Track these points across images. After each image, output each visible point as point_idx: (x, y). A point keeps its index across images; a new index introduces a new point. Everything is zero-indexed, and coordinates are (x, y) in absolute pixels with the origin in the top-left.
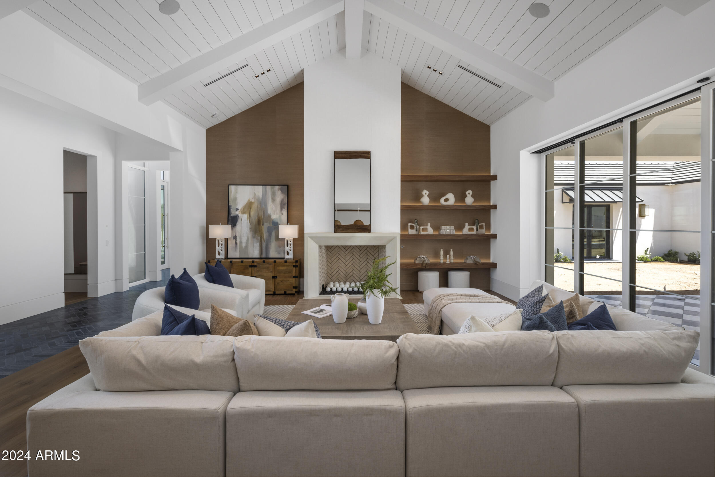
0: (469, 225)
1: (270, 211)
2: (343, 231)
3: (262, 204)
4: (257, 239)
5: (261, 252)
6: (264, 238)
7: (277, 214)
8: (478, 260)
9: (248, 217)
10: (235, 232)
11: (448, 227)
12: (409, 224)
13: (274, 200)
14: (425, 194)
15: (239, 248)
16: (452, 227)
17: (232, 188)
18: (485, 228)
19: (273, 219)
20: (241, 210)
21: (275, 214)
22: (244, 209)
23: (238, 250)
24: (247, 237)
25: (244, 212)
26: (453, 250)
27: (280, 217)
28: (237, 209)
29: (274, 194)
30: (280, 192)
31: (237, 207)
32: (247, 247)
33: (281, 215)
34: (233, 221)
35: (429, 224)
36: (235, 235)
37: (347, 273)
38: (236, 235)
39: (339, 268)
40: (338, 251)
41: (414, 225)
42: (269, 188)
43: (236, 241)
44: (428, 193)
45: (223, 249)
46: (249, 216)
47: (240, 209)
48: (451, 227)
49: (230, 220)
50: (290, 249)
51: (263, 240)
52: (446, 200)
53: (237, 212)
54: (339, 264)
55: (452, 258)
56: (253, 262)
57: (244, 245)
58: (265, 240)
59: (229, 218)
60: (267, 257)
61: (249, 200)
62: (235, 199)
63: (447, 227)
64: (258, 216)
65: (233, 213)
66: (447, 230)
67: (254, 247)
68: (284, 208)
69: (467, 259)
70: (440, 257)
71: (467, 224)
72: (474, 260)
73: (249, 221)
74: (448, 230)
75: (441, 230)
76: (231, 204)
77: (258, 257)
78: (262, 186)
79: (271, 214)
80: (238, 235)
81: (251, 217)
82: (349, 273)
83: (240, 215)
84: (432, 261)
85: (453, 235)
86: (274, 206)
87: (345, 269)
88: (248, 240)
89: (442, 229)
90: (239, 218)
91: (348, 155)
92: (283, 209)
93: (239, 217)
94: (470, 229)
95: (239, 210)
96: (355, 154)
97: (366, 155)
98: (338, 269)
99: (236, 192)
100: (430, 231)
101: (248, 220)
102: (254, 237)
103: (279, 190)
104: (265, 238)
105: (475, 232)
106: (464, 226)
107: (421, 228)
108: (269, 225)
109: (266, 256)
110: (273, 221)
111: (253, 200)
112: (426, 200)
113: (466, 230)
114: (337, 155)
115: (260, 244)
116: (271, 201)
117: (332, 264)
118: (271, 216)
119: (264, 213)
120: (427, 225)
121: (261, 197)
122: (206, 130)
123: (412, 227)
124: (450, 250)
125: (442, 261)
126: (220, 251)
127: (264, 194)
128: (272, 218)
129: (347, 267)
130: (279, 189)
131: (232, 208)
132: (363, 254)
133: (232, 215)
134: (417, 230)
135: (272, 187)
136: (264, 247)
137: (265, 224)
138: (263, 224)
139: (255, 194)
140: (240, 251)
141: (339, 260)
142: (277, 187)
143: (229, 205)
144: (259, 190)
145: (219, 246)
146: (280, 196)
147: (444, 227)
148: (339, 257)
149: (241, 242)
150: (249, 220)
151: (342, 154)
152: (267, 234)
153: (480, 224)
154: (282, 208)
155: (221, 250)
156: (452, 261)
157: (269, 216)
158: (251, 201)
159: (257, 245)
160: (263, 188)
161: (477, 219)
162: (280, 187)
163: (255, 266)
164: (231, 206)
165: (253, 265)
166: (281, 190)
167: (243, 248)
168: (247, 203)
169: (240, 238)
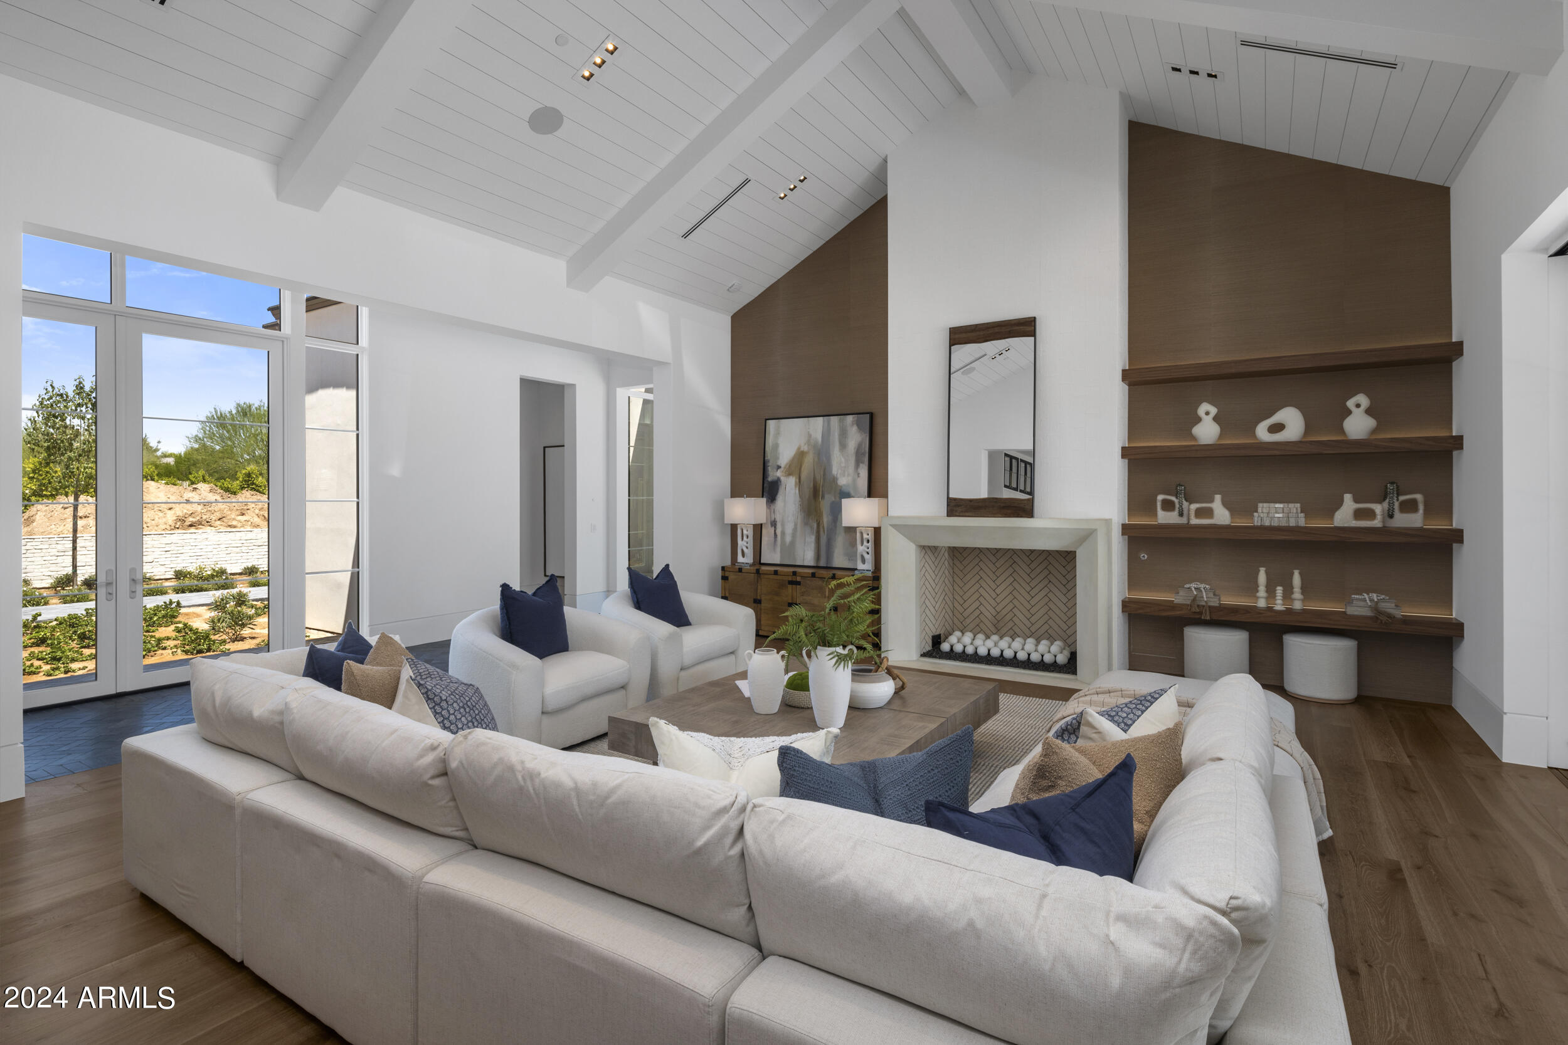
0: (1356, 501)
1: (835, 470)
2: (967, 514)
3: (822, 454)
4: (812, 527)
6: (823, 527)
7: (848, 475)
8: (1389, 607)
9: (796, 482)
10: (774, 512)
11: (1281, 506)
12: (1160, 497)
13: (843, 446)
14: (1207, 413)
15: (781, 546)
16: (1295, 507)
17: (771, 424)
18: (1421, 511)
19: (841, 487)
20: (785, 468)
21: (844, 476)
22: (789, 466)
23: (778, 549)
24: (793, 524)
25: (789, 473)
26: (1300, 573)
27: (854, 481)
28: (779, 467)
29: (843, 434)
30: (855, 428)
31: (779, 464)
32: (793, 543)
33: (856, 476)
34: (770, 491)
35: (1218, 498)
36: (773, 519)
37: (998, 613)
38: (775, 519)
39: (981, 599)
40: (977, 560)
41: (1173, 498)
42: (834, 420)
43: (775, 531)
44: (1213, 410)
45: (751, 545)
46: (798, 480)
47: (783, 466)
48: (1291, 505)
49: (766, 489)
50: (864, 549)
51: (821, 530)
52: (1277, 428)
53: (779, 474)
54: (981, 590)
55: (1297, 594)
56: (794, 573)
57: (788, 539)
58: (826, 530)
59: (765, 485)
60: (829, 566)
61: (799, 448)
62: (776, 446)
63: (1277, 505)
64: (814, 480)
65: (773, 475)
66: (1277, 515)
67: (805, 543)
68: (863, 463)
69: (1350, 602)
70: (1258, 591)
71: (1348, 497)
72: (1375, 608)
73: (797, 491)
74: (1280, 515)
75: (1255, 514)
76: (769, 456)
77: (812, 563)
78: (821, 418)
79: (838, 476)
80: (778, 518)
81: (802, 482)
82: (1004, 612)
83: (782, 479)
84: (1230, 600)
85: (1297, 530)
86: (843, 460)
87: (994, 604)
88: (795, 530)
89: (1260, 510)
90: (781, 484)
91: (982, 333)
92: (861, 465)
93: (780, 482)
94: (1359, 514)
95: (782, 469)
96: (997, 330)
97: (1025, 327)
98: (977, 603)
99: (778, 433)
100: (1221, 515)
101: (795, 489)
102: (806, 524)
103: (853, 424)
104: (825, 526)
105: (1377, 523)
106: (1339, 504)
107: (1194, 506)
108: (833, 499)
109: (827, 563)
110: (840, 490)
111: (805, 448)
112: (1207, 431)
113: (1345, 516)
114: (957, 336)
115: (816, 537)
116: (838, 449)
117: (965, 589)
118: (837, 479)
119: (824, 475)
120: (1212, 501)
121: (820, 440)
122: (732, 317)
123: (1168, 506)
124: (1293, 573)
125: (1262, 603)
126: (745, 549)
127: (826, 434)
128: (839, 484)
129: (998, 600)
130: (853, 421)
131: (770, 464)
132: (1038, 570)
133: (770, 479)
134: (1181, 514)
135: (840, 420)
136: (824, 547)
137: (827, 496)
138: (823, 497)
139: (810, 436)
140: (781, 552)
141: (981, 582)
142: (850, 419)
143: (766, 458)
144: (817, 425)
145: (742, 539)
146: (856, 438)
147: (1265, 505)
148: (981, 573)
149: (783, 533)
150: (797, 489)
151: (966, 332)
152: (830, 518)
153: (1402, 498)
154: (858, 462)
155: (747, 548)
156: (1298, 605)
157: (835, 480)
158: (802, 449)
159: (812, 539)
160: (824, 421)
161: (1392, 483)
162: (856, 419)
163: (798, 583)
164: (769, 461)
165: (794, 580)
166: (858, 425)
167: (787, 545)
168: (795, 455)
169: (783, 525)
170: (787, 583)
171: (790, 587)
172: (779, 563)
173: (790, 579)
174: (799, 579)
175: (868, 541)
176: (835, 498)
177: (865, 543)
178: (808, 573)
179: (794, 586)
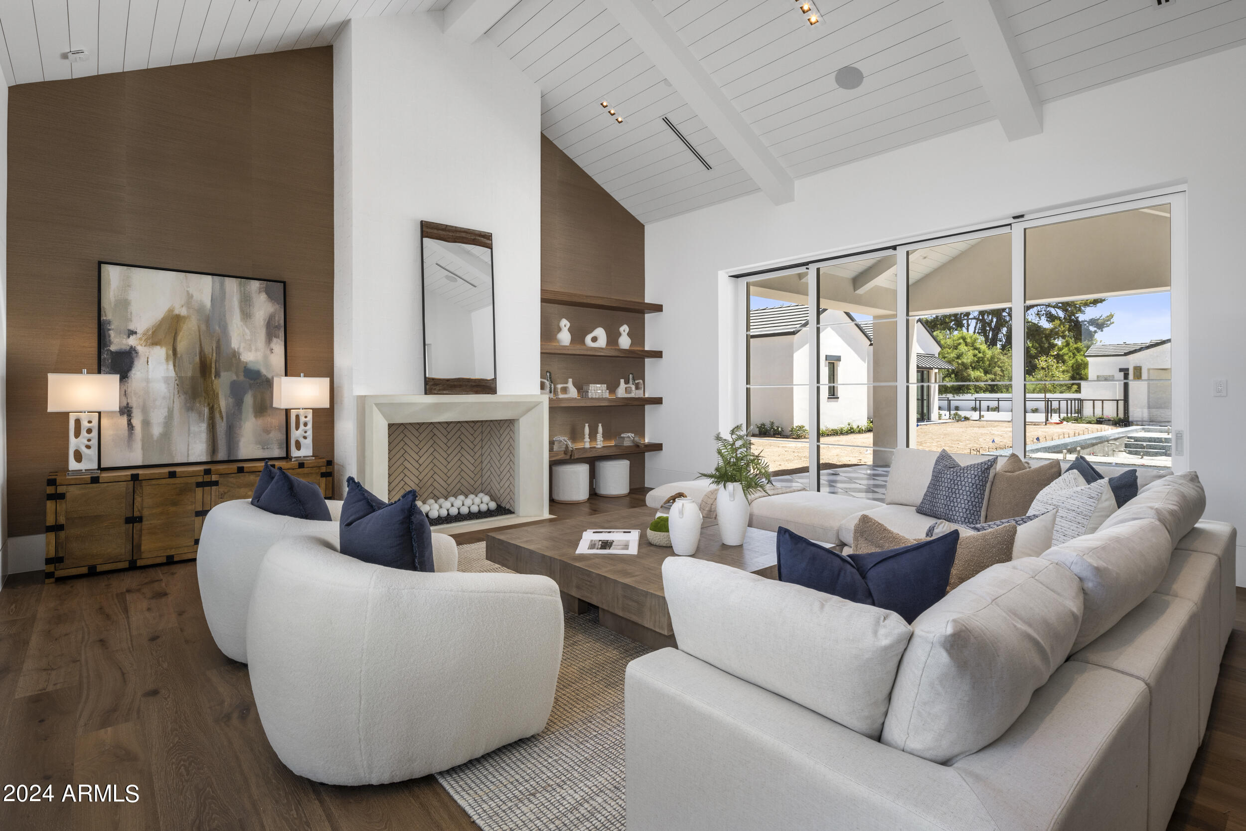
1: (235, 343)
3: (213, 321)
4: (200, 414)
5: (213, 447)
6: (220, 412)
7: (256, 350)
9: (167, 355)
10: (128, 393)
13: (246, 315)
14: (565, 326)
15: (143, 441)
18: (642, 388)
19: (247, 363)
20: (144, 334)
21: (250, 351)
22: (154, 333)
23: (139, 443)
24: (166, 410)
25: (153, 342)
27: (266, 357)
28: (132, 333)
29: (246, 302)
30: (263, 297)
31: (131, 328)
32: (166, 435)
33: (268, 352)
34: (118, 363)
36: (125, 404)
38: (128, 404)
42: (231, 284)
43: (129, 420)
46: (171, 352)
47: (140, 331)
49: (109, 361)
50: (304, 434)
51: (217, 415)
53: (132, 341)
57: (157, 430)
58: (224, 415)
59: (105, 356)
60: (232, 458)
61: (171, 311)
62: (124, 304)
64: (200, 353)
65: (120, 342)
67: (189, 435)
68: (277, 337)
72: (634, 441)
73: (171, 367)
76: (110, 318)
77: (204, 459)
78: (210, 277)
79: (241, 350)
80: (134, 402)
81: (179, 355)
83: (140, 349)
86: (247, 331)
88: (170, 417)
90: (137, 356)
92: (275, 340)
93: (136, 353)
95: (138, 335)
99: (125, 285)
101: (167, 364)
102: (189, 408)
103: (260, 292)
104: (223, 409)
106: (618, 385)
107: (559, 386)
108: (235, 378)
109: (229, 457)
110: (245, 367)
111: (183, 312)
112: (565, 337)
115: (209, 425)
116: (239, 318)
118: (239, 354)
119: (218, 347)
120: (567, 383)
121: (208, 303)
126: (82, 450)
127: (219, 299)
128: (242, 360)
130: (260, 289)
131: (112, 327)
132: (453, 440)
133: (113, 348)
134: (550, 391)
135: (240, 282)
136: (221, 435)
137: (223, 374)
138: (217, 375)
139: (190, 297)
140: (143, 448)
142: (255, 285)
143: (104, 319)
144: (203, 284)
145: (77, 435)
146: (263, 307)
149: (146, 423)
150: (171, 363)
152: (230, 401)
154: (270, 336)
155: (86, 447)
157: (235, 355)
158: (177, 312)
159: (200, 430)
160: (213, 282)
162: (265, 286)
163: (216, 483)
164: (109, 322)
165: (209, 480)
166: (267, 293)
167: (155, 438)
168: (163, 319)
169: (145, 410)
170: (194, 486)
171: (199, 491)
172: (141, 464)
173: (200, 480)
174: (214, 478)
175: (305, 424)
176: (237, 376)
177: (302, 427)
178: (201, 470)
179: (207, 489)
